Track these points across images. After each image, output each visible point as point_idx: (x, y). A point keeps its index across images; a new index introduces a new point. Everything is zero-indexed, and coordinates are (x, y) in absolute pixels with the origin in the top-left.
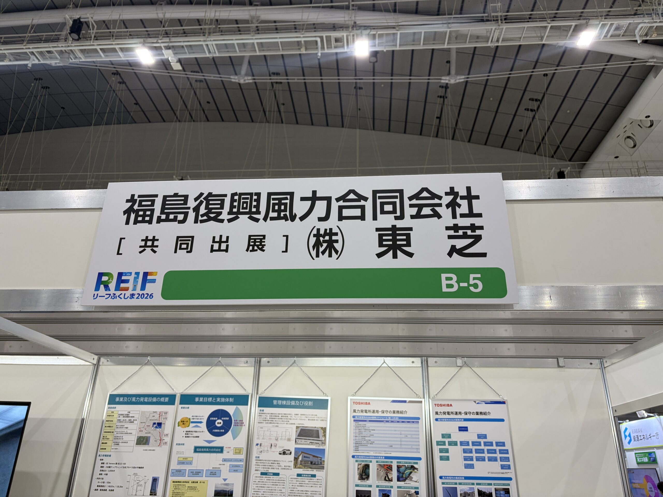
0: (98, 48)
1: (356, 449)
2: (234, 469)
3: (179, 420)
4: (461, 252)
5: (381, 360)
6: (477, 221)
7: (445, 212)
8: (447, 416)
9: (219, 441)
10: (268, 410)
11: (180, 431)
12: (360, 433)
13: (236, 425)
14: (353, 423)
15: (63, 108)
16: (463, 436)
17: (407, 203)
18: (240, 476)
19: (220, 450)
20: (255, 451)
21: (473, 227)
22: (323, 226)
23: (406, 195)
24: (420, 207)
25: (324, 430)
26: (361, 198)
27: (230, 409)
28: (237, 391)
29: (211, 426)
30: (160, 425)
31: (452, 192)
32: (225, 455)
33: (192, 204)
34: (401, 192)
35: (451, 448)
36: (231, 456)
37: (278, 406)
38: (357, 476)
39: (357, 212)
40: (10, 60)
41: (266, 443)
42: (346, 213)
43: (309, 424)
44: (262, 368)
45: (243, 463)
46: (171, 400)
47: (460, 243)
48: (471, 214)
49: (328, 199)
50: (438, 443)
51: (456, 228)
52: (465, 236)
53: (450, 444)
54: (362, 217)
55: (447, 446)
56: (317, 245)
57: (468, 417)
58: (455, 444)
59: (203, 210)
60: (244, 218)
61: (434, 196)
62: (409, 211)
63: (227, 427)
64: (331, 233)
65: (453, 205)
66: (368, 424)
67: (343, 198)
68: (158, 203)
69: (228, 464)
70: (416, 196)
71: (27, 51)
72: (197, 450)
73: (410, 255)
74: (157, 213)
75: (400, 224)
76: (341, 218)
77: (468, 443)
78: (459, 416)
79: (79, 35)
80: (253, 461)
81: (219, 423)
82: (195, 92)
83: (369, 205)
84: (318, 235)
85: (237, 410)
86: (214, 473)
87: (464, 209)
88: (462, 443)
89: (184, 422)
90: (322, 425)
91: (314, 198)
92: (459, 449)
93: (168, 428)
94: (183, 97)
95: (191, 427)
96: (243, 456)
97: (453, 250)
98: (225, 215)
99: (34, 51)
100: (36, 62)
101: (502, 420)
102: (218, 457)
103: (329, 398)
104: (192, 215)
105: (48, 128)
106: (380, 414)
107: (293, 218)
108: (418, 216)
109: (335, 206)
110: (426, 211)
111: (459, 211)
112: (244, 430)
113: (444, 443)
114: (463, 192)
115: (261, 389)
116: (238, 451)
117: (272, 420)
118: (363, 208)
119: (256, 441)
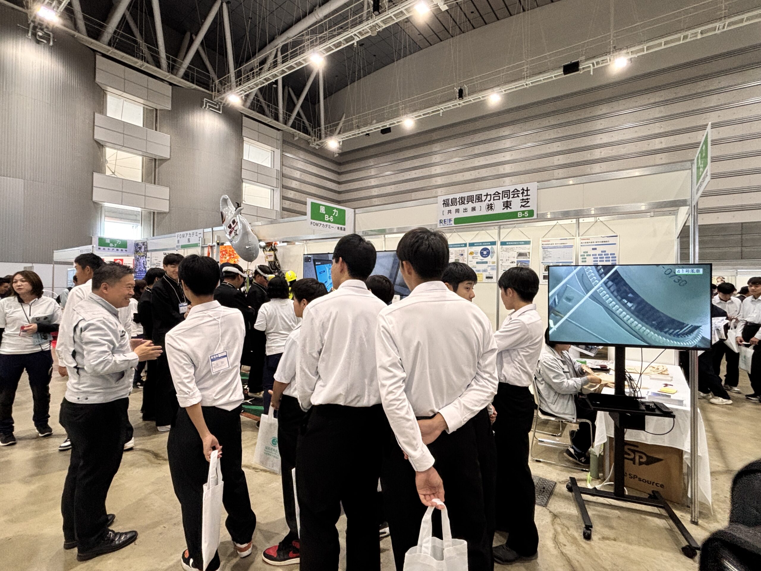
0: (392, 15)
1: (543, 260)
2: (493, 269)
3: (469, 252)
4: (523, 206)
5: (556, 222)
6: (528, 197)
7: (520, 195)
8: (587, 244)
9: (485, 260)
10: (504, 246)
11: (470, 257)
12: (545, 253)
13: (492, 253)
14: (542, 250)
15: (375, 56)
16: (594, 252)
17: (511, 193)
18: (495, 272)
19: (486, 262)
20: (500, 262)
21: (527, 199)
22: (489, 203)
23: (511, 191)
24: (514, 194)
25: (529, 253)
26: (499, 193)
27: (489, 247)
28: (492, 240)
29: (482, 254)
30: (462, 255)
31: (523, 189)
32: (488, 264)
33: (458, 200)
34: (509, 191)
35: (587, 257)
36: (491, 264)
37: (508, 245)
38: (544, 270)
39: (498, 198)
40: (344, 44)
41: (504, 260)
42: (495, 198)
43: (522, 251)
44: (501, 230)
45: (496, 267)
46: (465, 245)
47: (523, 204)
48: (527, 195)
49: (491, 195)
50: (581, 256)
51: (523, 200)
52: (525, 202)
53: (587, 255)
54: (499, 199)
55: (585, 257)
56: (488, 208)
57: (597, 243)
58: (590, 255)
59: (460, 202)
60: (470, 202)
61: (518, 191)
62: (511, 196)
63: (488, 254)
64: (491, 204)
65: (523, 193)
66: (549, 250)
67: (494, 194)
68: (450, 200)
69: (490, 268)
70: (513, 192)
71: (352, 34)
72: (477, 263)
73: (511, 208)
74: (450, 204)
75: (509, 200)
76: (494, 200)
77: (596, 255)
78: (593, 244)
79: (378, 11)
80: (500, 266)
81: (485, 253)
82: (461, 8)
83: (501, 195)
84: (488, 205)
85: (492, 247)
86: (485, 271)
87: (525, 194)
88: (593, 255)
89: (471, 253)
90: (529, 251)
91: (487, 195)
92: (592, 257)
93: (465, 255)
94: (453, 16)
95: (474, 255)
96: (496, 264)
97: (522, 206)
98: (466, 203)
99: (355, 33)
100: (358, 39)
101: (615, 244)
102: (487, 265)
103: (531, 240)
104: (458, 203)
105: (369, 73)
106: (555, 245)
107: (482, 201)
108: (513, 197)
109: (492, 196)
110: (516, 195)
111: (524, 195)
112: (495, 255)
113: (584, 255)
114: (526, 189)
115: (501, 239)
116: (494, 263)
117: (506, 251)
118: (499, 196)
119: (500, 259)
